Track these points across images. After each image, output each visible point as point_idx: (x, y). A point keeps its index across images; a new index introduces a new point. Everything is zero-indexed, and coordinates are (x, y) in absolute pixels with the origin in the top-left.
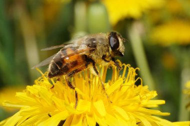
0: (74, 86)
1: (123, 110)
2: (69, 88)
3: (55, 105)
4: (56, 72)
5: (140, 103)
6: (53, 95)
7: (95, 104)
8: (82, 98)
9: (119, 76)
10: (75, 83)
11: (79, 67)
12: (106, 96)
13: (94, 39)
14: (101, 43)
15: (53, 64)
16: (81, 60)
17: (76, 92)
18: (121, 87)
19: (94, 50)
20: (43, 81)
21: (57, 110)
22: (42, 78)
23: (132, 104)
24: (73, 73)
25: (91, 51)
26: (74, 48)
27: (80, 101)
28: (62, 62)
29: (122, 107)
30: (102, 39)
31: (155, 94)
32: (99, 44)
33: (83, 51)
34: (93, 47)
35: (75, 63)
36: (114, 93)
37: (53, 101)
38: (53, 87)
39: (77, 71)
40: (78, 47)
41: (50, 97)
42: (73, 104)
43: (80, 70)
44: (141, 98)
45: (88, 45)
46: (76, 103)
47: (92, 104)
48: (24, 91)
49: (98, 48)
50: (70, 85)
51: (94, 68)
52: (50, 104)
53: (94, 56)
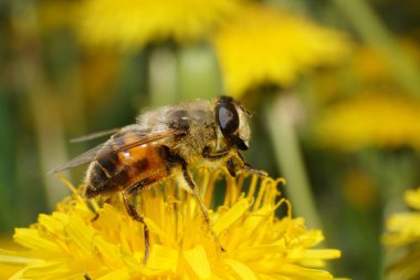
0: (142, 216)
1: (248, 269)
2: (130, 218)
3: (99, 255)
4: (102, 184)
5: (285, 254)
6: (96, 234)
7: (188, 254)
8: (159, 242)
9: (240, 195)
10: (143, 209)
11: (151, 173)
12: (212, 238)
13: (184, 113)
14: (199, 121)
15: (96, 167)
16: (156, 158)
17: (146, 227)
18: (244, 218)
19: (183, 135)
20: (74, 204)
21: (105, 268)
22: (74, 199)
23: (268, 256)
24: (140, 185)
25: (178, 138)
26: (142, 131)
27: (155, 248)
28: (114, 162)
29: (248, 262)
30: (201, 112)
31: (319, 237)
32: (195, 122)
33: (159, 137)
34: (181, 128)
35: (143, 165)
36: (228, 232)
37: (96, 248)
38: (95, 219)
39: (148, 181)
40: (149, 131)
41: (89, 239)
42: (139, 255)
43: (154, 181)
44: (287, 244)
45: (171, 126)
46: (146, 253)
47: (181, 254)
48: (32, 226)
49: (193, 131)
50: (133, 213)
51: (186, 175)
52: (89, 253)
53: (184, 149)
